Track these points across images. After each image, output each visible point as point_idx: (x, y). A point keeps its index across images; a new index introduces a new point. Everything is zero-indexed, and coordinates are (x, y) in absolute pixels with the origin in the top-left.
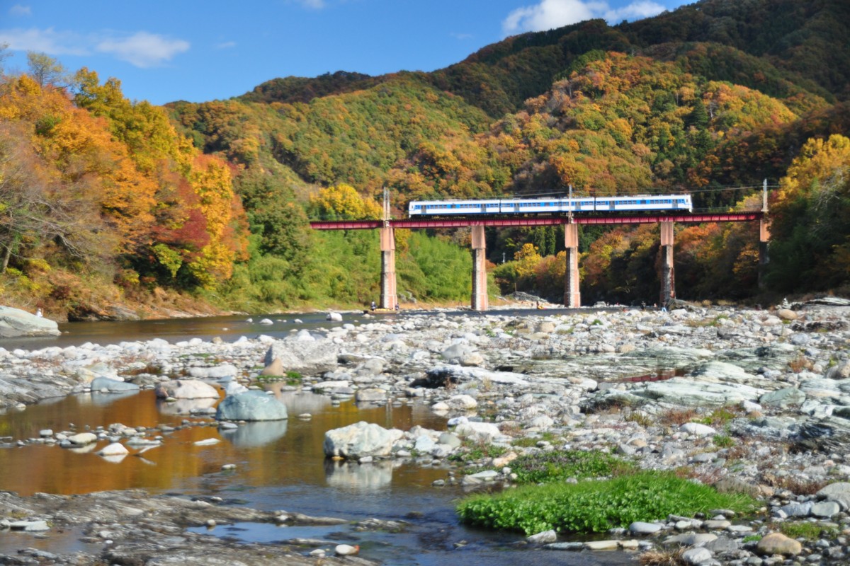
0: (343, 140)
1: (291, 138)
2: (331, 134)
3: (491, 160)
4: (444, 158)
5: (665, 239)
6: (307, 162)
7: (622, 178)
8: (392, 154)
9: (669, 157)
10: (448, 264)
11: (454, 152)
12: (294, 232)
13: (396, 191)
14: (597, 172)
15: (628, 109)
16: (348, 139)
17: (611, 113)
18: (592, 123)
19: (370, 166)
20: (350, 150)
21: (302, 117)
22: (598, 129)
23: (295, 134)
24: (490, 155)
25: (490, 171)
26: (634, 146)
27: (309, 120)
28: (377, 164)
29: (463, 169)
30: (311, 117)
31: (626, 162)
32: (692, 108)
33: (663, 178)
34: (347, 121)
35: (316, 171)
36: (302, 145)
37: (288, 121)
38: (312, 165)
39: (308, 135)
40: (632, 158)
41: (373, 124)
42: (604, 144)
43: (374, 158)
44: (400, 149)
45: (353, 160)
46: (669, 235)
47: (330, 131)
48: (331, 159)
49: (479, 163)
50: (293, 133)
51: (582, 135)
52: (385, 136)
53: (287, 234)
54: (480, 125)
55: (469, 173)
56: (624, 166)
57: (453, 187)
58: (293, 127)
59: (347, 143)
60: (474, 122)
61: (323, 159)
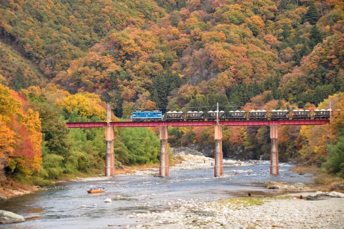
0: (51, 26)
1: (10, 23)
2: (41, 21)
3: (162, 46)
4: (128, 45)
5: (272, 135)
6: (24, 43)
7: (256, 61)
8: (87, 36)
9: (291, 45)
10: (141, 141)
11: (136, 40)
12: (64, 138)
13: (93, 69)
14: (238, 57)
15: (261, 8)
16: (54, 25)
17: (249, 12)
18: (235, 19)
19: (72, 46)
20: (56, 34)
21: (18, 7)
22: (240, 24)
23: (15, 21)
24: (161, 41)
25: (162, 54)
26: (265, 36)
27: (24, 10)
28: (77, 44)
29: (143, 53)
30: (25, 7)
31: (260, 50)
32: (308, 8)
33: (286, 61)
34: (53, 10)
35: (31, 49)
36: (20, 29)
37: (8, 11)
38: (28, 45)
39: (23, 21)
40: (263, 45)
41: (73, 13)
42: (244, 36)
43: (75, 40)
44: (93, 33)
45: (58, 41)
46: (275, 132)
47: (40, 19)
48: (42, 40)
49: (153, 48)
50: (12, 19)
51: (228, 28)
52: (82, 23)
53: (59, 139)
54: (153, 14)
55: (146, 56)
56: (258, 52)
57: (135, 67)
58: (12, 15)
59: (53, 28)
60: (148, 12)
61: (36, 40)
